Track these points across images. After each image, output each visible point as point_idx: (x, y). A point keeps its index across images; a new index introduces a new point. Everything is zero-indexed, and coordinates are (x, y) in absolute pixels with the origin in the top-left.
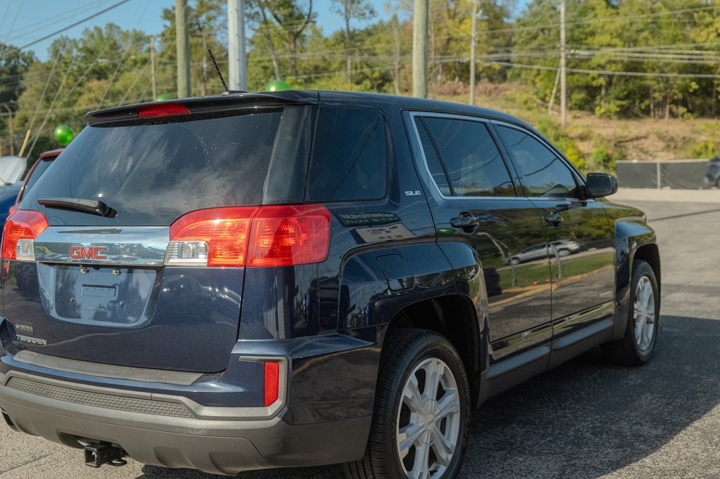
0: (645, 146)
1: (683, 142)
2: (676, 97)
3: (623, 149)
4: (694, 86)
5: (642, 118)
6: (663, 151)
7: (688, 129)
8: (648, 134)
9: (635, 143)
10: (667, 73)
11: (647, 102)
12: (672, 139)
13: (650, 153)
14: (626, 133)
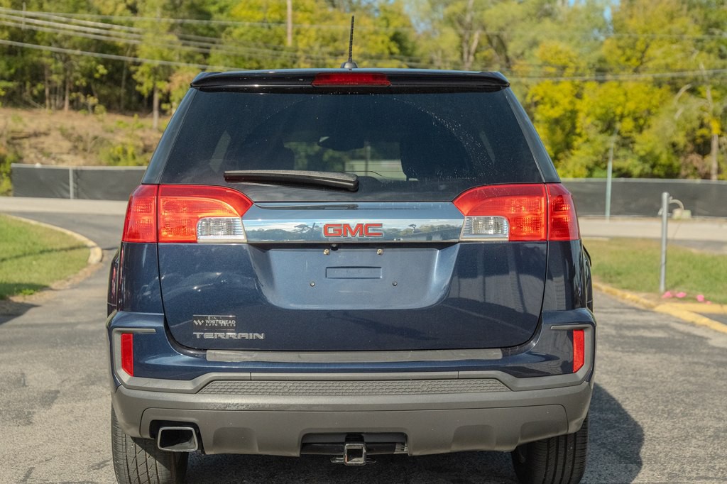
0: (45, 146)
1: (93, 142)
2: (77, 83)
3: (17, 147)
4: (102, 70)
5: (34, 107)
6: (68, 153)
7: (98, 126)
8: (49, 130)
9: (33, 140)
10: (67, 48)
11: (40, 86)
12: (80, 139)
13: (53, 155)
14: (20, 127)
